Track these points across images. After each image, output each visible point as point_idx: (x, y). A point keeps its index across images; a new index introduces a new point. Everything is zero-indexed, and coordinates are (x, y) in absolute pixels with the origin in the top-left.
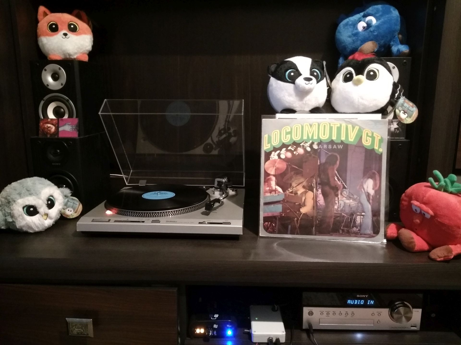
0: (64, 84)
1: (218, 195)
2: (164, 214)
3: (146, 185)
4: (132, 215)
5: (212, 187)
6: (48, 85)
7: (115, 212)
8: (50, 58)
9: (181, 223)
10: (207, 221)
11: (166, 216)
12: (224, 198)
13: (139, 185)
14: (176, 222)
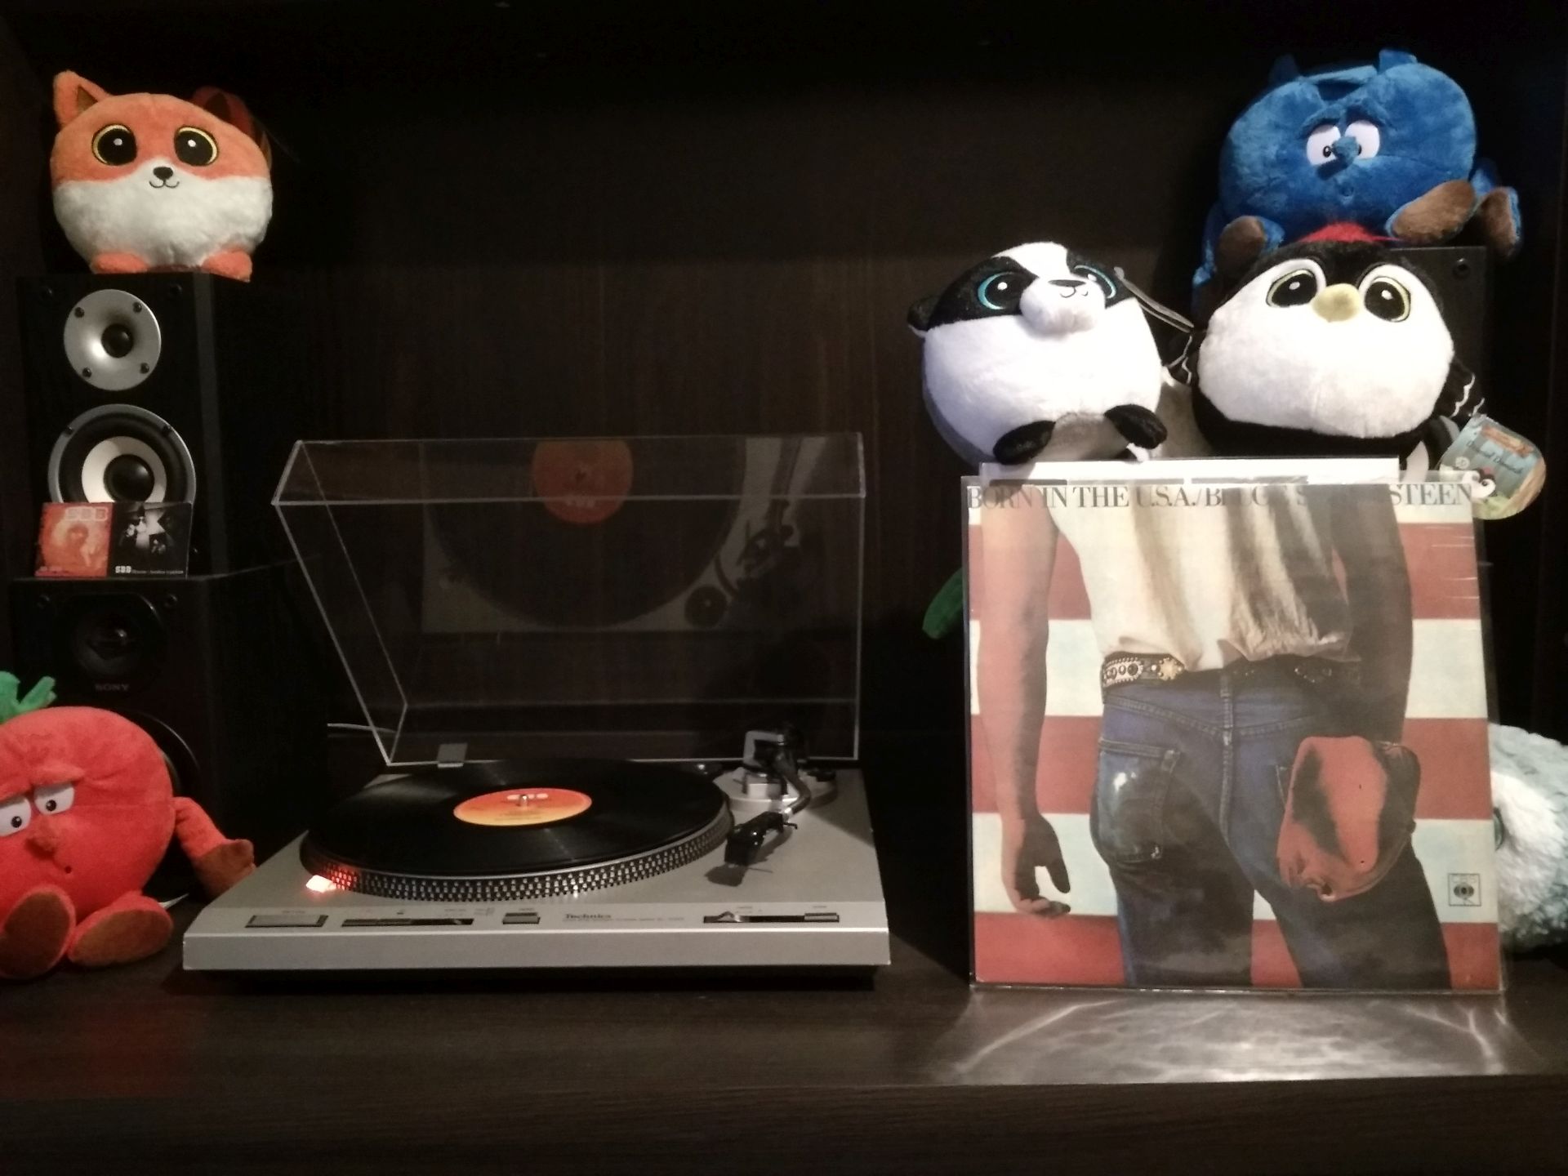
0: (152, 364)
1: (760, 798)
2: (556, 884)
3: (465, 765)
4: (423, 895)
5: (732, 767)
6: (87, 373)
7: (349, 884)
8: (98, 267)
9: (629, 922)
10: (738, 908)
11: (565, 893)
12: (796, 810)
13: (436, 765)
14: (609, 916)
